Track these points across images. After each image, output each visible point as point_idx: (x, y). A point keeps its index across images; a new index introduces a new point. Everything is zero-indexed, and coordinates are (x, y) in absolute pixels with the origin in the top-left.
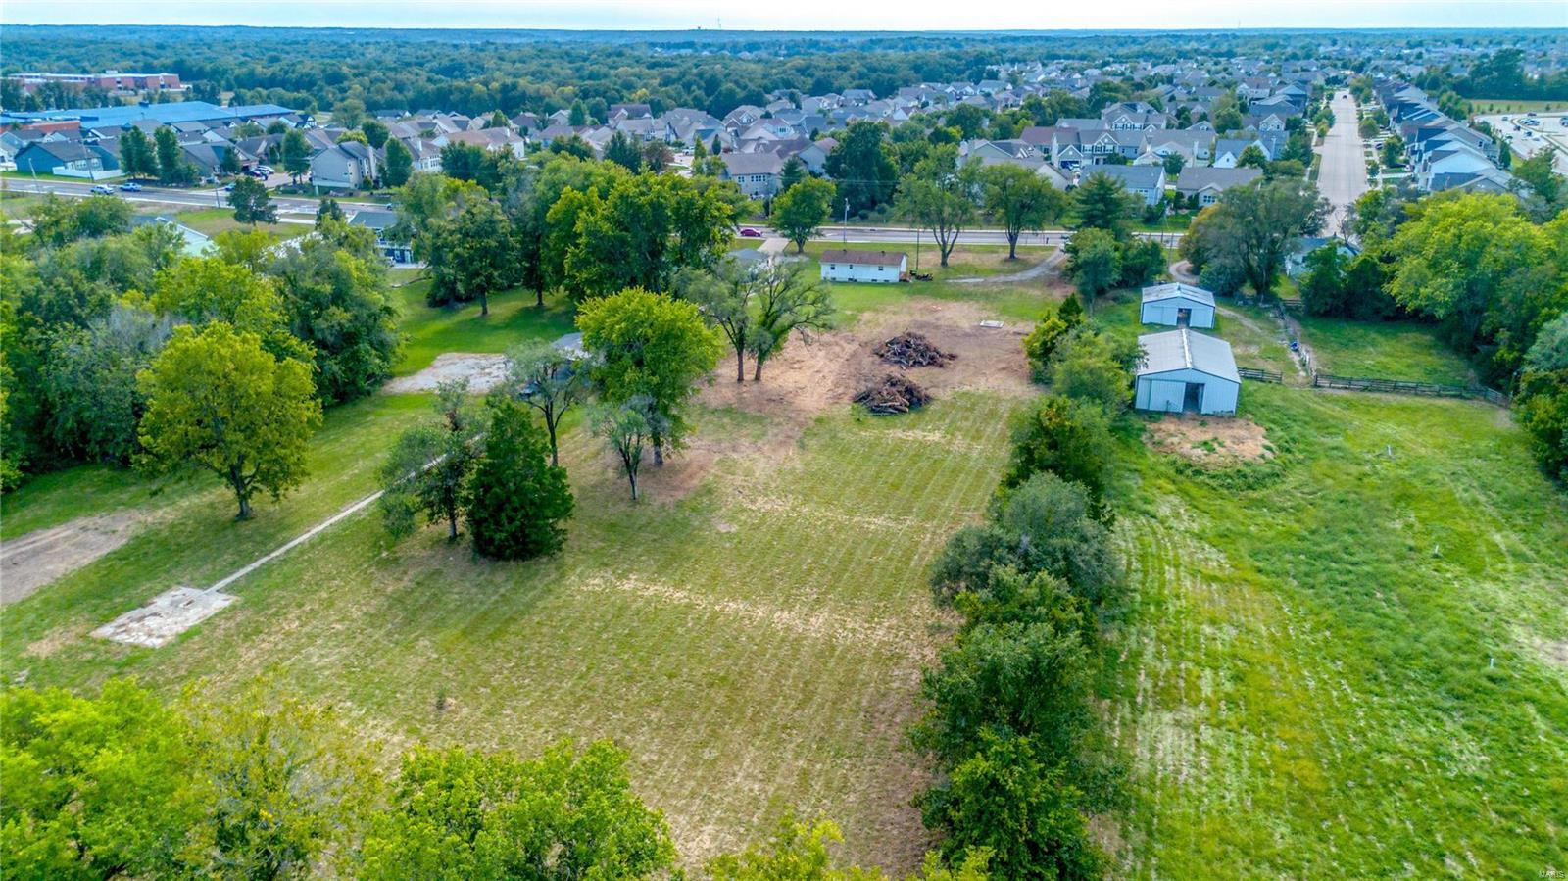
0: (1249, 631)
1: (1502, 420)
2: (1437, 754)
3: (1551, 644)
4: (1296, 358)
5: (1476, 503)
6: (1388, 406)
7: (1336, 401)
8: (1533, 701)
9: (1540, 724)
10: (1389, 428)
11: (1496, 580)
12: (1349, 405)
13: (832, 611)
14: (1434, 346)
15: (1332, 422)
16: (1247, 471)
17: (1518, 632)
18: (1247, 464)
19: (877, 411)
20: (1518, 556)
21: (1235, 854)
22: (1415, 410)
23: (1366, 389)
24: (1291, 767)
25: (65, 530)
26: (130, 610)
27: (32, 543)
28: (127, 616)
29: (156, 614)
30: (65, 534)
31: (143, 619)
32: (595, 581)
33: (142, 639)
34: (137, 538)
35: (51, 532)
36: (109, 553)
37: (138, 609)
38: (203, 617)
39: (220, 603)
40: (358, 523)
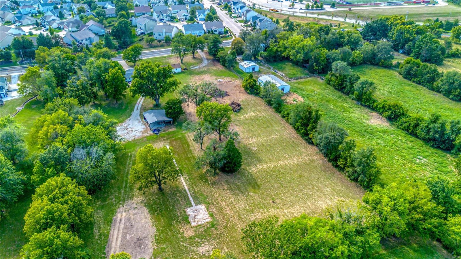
3: (369, 121)
4: (279, 74)
5: (336, 99)
6: (304, 82)
8: (377, 131)
11: (353, 113)
12: (299, 84)
13: (294, 157)
15: (301, 88)
19: (237, 112)
20: (351, 107)
22: (308, 82)
25: (122, 213)
26: (188, 218)
27: (121, 220)
28: (191, 219)
29: (195, 216)
30: (124, 214)
31: (195, 218)
32: (254, 169)
33: (205, 221)
34: (146, 206)
35: (119, 216)
36: (149, 211)
37: (190, 217)
38: (206, 211)
39: (203, 207)
40: (189, 178)
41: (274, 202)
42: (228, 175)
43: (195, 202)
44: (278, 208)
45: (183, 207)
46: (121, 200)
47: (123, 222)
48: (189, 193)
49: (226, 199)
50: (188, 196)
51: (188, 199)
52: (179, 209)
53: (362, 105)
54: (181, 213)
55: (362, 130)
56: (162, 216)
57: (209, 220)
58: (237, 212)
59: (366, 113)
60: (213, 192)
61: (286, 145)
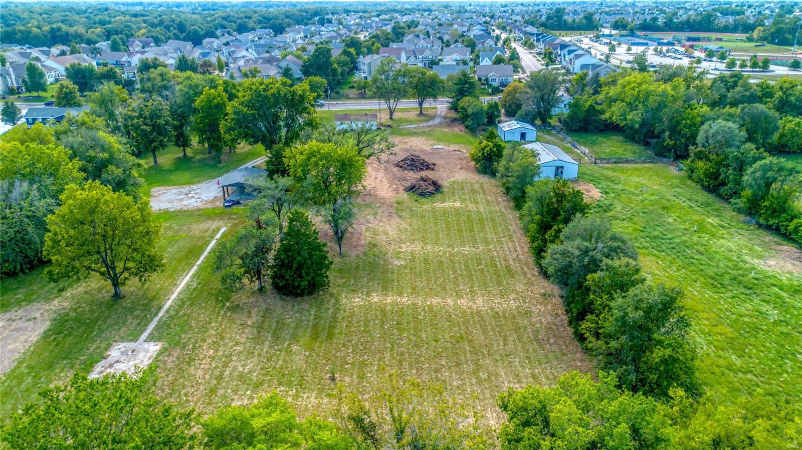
0: (655, 275)
1: (673, 171)
2: (761, 313)
3: (762, 261)
4: (579, 151)
5: (692, 207)
6: (628, 169)
7: (608, 169)
8: (775, 286)
9: (784, 294)
10: (635, 179)
11: (723, 238)
12: (614, 170)
13: (483, 295)
14: (626, 142)
15: (613, 178)
16: (601, 204)
17: (748, 258)
18: (599, 201)
19: (422, 194)
20: (723, 227)
21: (726, 371)
22: (640, 170)
23: (615, 162)
24: (716, 330)
26: (97, 362)
28: (99, 366)
29: (117, 362)
31: (110, 366)
32: (357, 300)
34: (54, 320)
36: (46, 332)
37: (103, 361)
38: (150, 358)
39: (154, 348)
40: (195, 289)
41: (333, 379)
42: (282, 299)
43: (150, 334)
44: (329, 395)
45: (116, 338)
46: (28, 300)
48: (160, 315)
49: (224, 345)
50: (152, 320)
51: (147, 325)
52: (106, 339)
53: (760, 226)
54: (98, 348)
55: (727, 276)
56: (57, 345)
58: (220, 378)
59: (763, 244)
60: (213, 324)
61: (482, 270)
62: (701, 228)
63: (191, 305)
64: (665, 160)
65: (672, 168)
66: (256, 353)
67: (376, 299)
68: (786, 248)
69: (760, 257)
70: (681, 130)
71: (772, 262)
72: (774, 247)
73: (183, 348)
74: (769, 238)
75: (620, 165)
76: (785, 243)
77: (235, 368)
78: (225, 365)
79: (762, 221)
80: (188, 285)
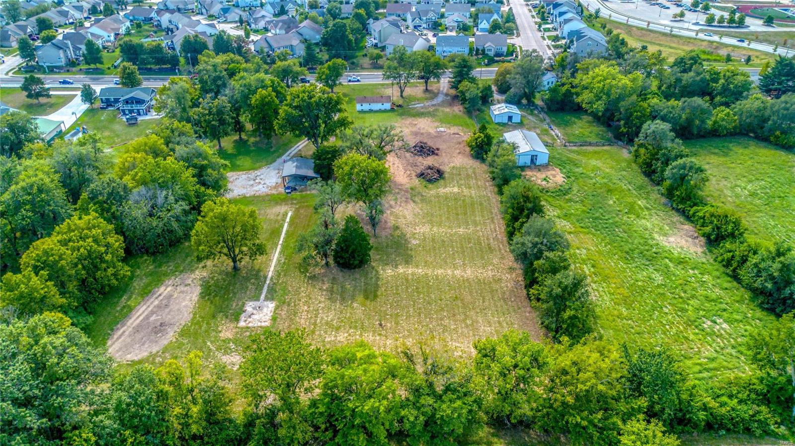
1: (625, 154)
2: (650, 279)
3: (665, 238)
4: (554, 133)
5: (630, 190)
6: (590, 153)
7: (573, 152)
8: (667, 258)
9: (671, 265)
10: (594, 162)
11: (644, 218)
12: (578, 153)
14: (594, 123)
15: (577, 162)
16: (562, 188)
17: (656, 236)
18: (561, 186)
19: (430, 181)
20: (647, 209)
21: (616, 319)
22: (599, 153)
23: (581, 145)
24: (618, 291)
25: (167, 287)
26: (240, 314)
27: (160, 295)
28: (243, 317)
29: (253, 314)
30: (169, 289)
31: (250, 317)
32: (390, 271)
33: (259, 324)
34: (202, 285)
35: (162, 289)
36: (200, 294)
37: (244, 314)
38: (271, 312)
39: (271, 305)
40: (284, 263)
41: (381, 325)
42: (342, 271)
43: (266, 296)
44: (380, 335)
45: (246, 298)
46: (179, 271)
47: (161, 298)
48: (268, 282)
49: (313, 303)
50: (263, 286)
51: (261, 290)
52: (239, 299)
53: (673, 209)
54: (237, 305)
55: (637, 250)
56: (212, 302)
57: (268, 324)
58: (315, 324)
59: (671, 224)
60: (302, 289)
61: (471, 248)
62: (631, 209)
63: (285, 275)
64: (620, 143)
65: (625, 151)
66: (333, 308)
67: (401, 271)
68: (686, 227)
69: (665, 235)
70: (633, 120)
71: (672, 239)
72: (678, 226)
73: (289, 305)
74: (677, 218)
75: (585, 148)
76: (687, 223)
77: (322, 318)
78: (316, 317)
79: (674, 205)
80: (279, 260)
